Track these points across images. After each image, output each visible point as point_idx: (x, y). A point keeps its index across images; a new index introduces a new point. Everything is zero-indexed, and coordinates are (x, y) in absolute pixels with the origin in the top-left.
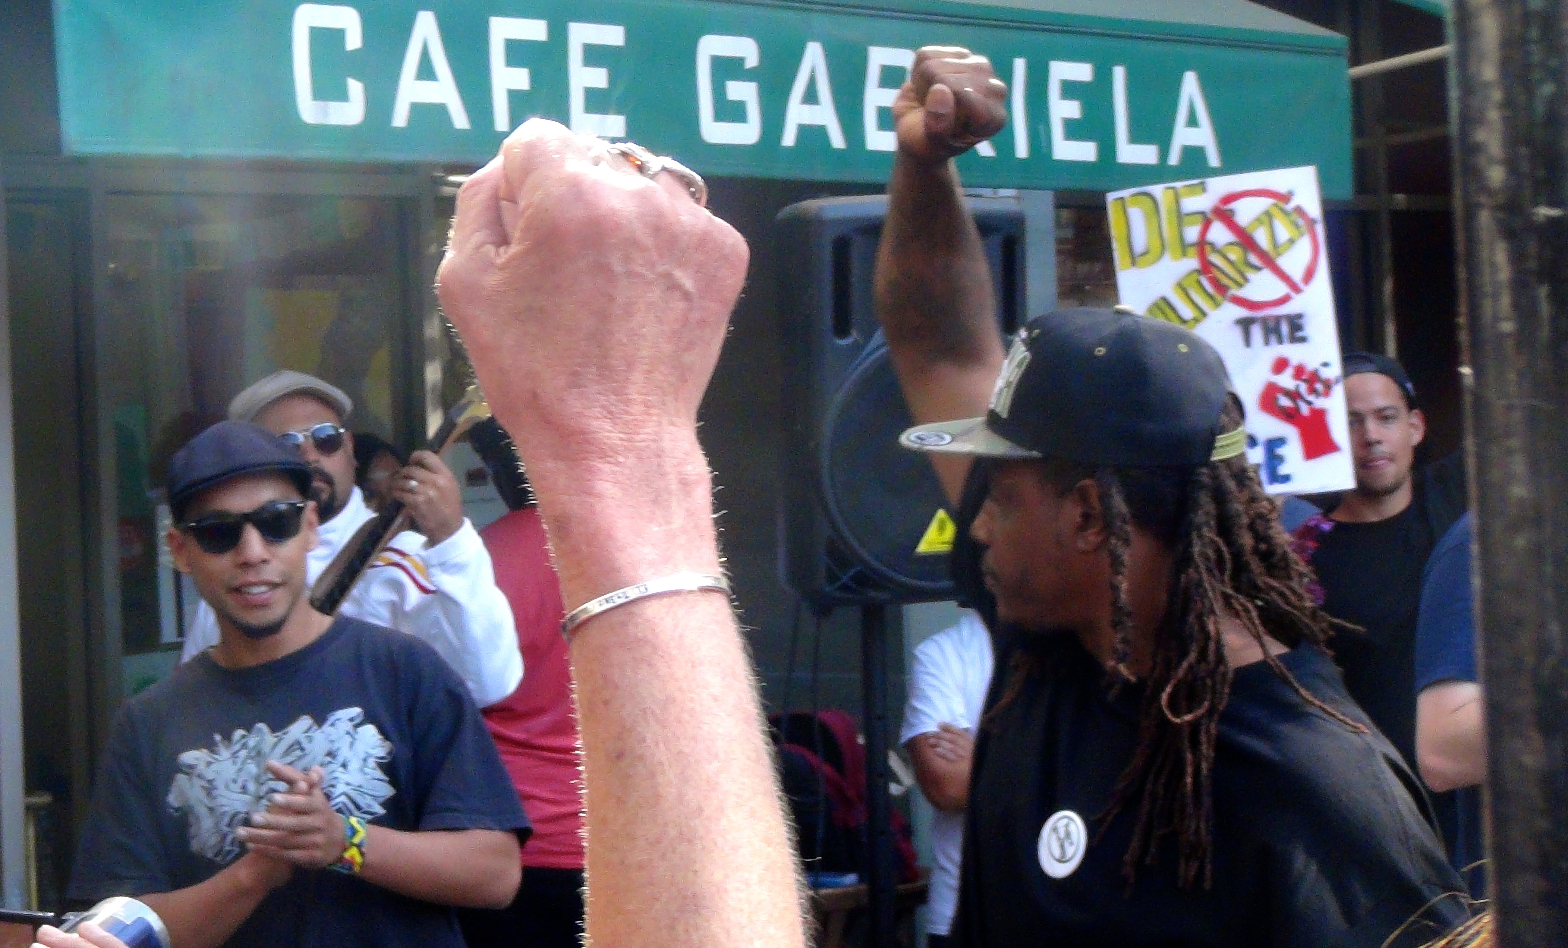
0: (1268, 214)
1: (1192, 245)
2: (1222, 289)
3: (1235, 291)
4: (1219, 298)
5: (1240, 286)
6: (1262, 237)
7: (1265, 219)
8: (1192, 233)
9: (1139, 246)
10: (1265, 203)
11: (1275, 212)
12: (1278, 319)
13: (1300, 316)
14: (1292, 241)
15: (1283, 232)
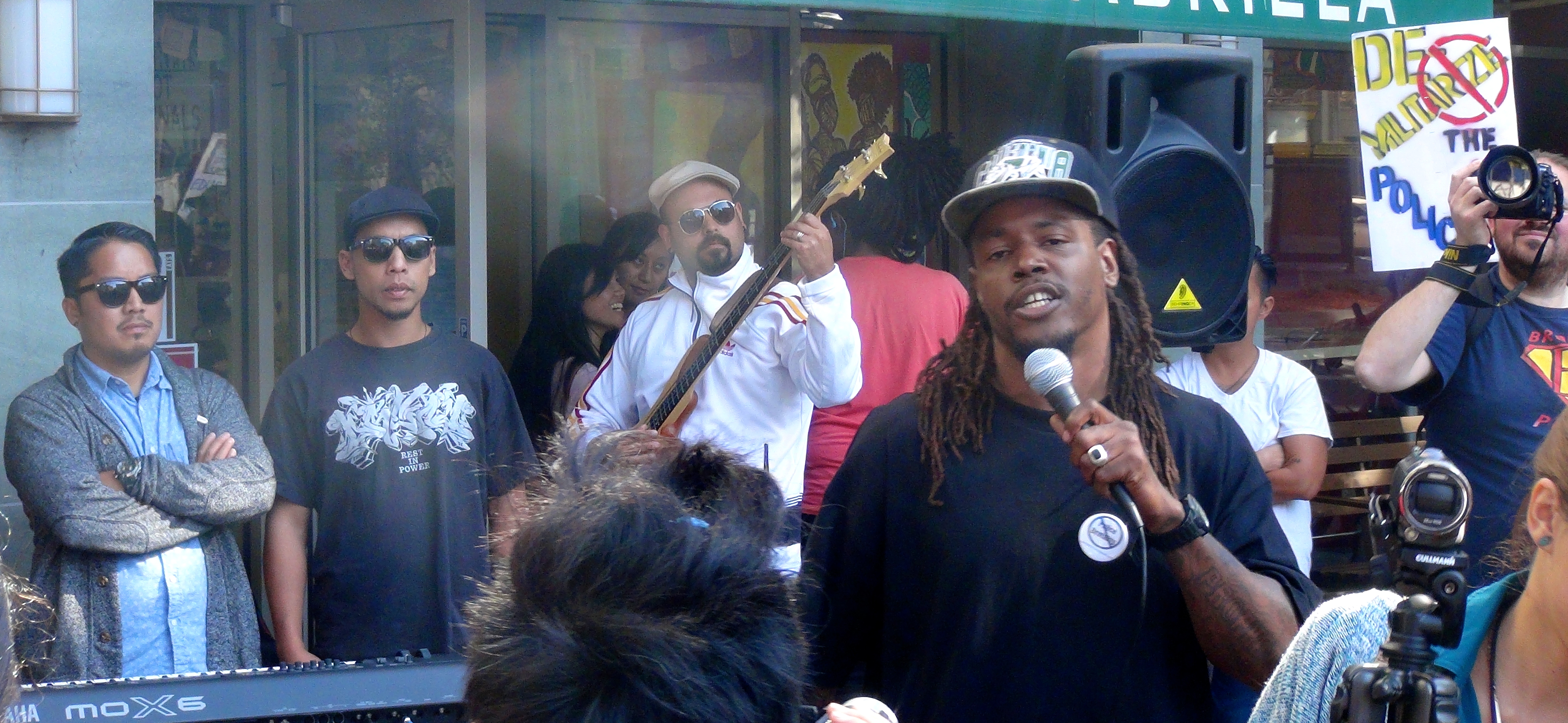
0: (1471, 52)
1: (1413, 75)
2: (1435, 108)
3: (1444, 110)
4: (1432, 114)
5: (1449, 106)
6: (1466, 71)
7: (1470, 57)
8: (1414, 66)
9: (1373, 74)
10: (1471, 44)
11: (1477, 51)
12: (1476, 132)
13: (1493, 130)
14: (1488, 74)
15: (1482, 66)
